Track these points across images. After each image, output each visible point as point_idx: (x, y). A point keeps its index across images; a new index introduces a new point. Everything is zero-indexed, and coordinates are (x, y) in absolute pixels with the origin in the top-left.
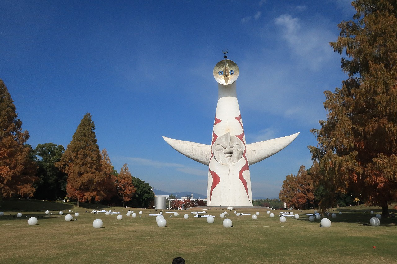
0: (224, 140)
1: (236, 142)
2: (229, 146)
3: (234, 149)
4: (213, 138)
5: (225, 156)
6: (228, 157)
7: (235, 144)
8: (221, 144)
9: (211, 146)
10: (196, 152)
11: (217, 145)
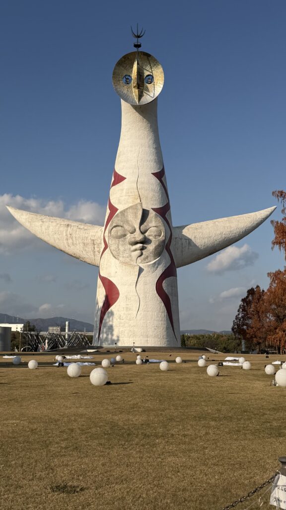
0: (130, 218)
1: (153, 222)
2: (140, 228)
3: (149, 236)
4: (108, 211)
5: (130, 249)
6: (136, 250)
8: (125, 226)
9: (104, 228)
11: (116, 226)
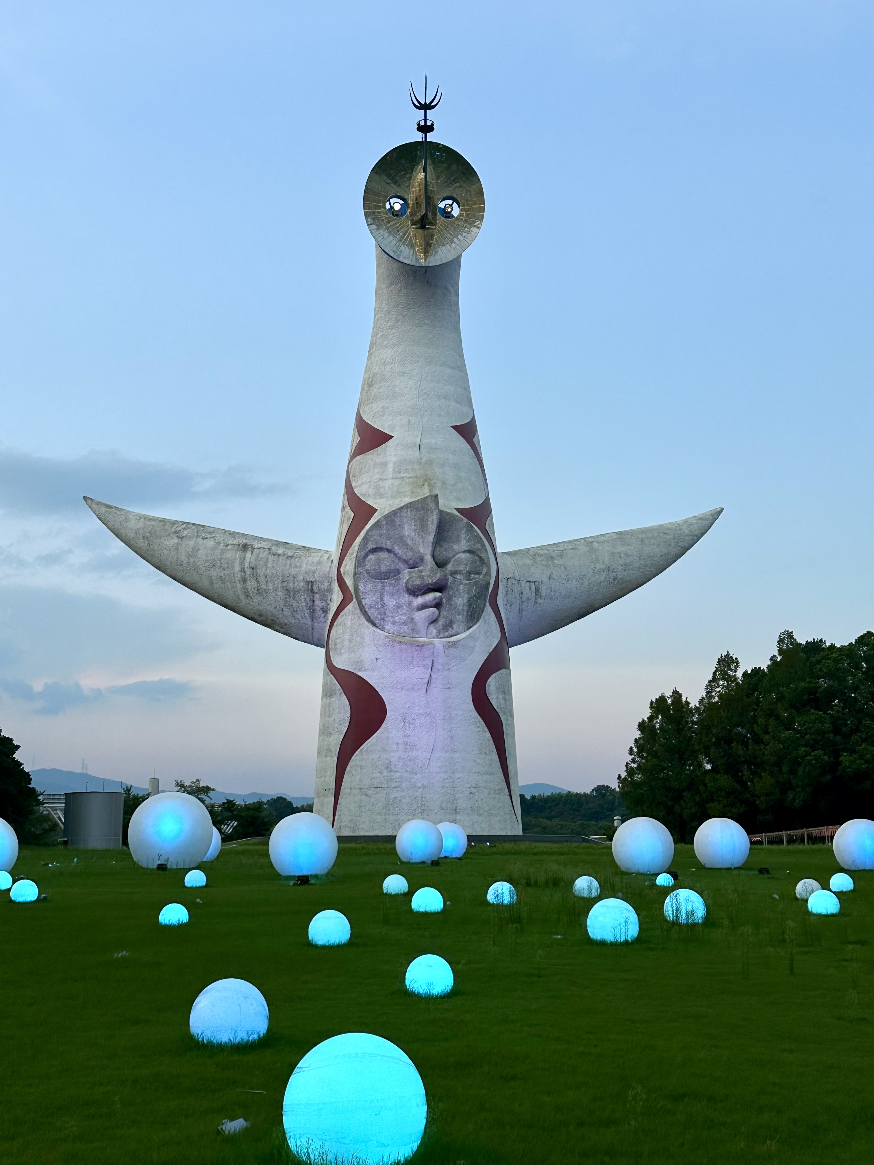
0: (408, 530)
1: (463, 542)
2: (433, 556)
3: (454, 573)
4: (348, 514)
5: (410, 604)
6: (425, 607)
7: (456, 547)
8: (396, 548)
10: (262, 579)
11: (374, 551)
